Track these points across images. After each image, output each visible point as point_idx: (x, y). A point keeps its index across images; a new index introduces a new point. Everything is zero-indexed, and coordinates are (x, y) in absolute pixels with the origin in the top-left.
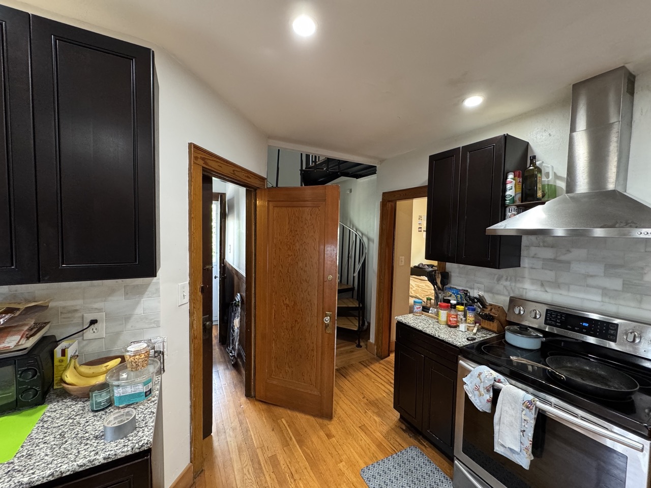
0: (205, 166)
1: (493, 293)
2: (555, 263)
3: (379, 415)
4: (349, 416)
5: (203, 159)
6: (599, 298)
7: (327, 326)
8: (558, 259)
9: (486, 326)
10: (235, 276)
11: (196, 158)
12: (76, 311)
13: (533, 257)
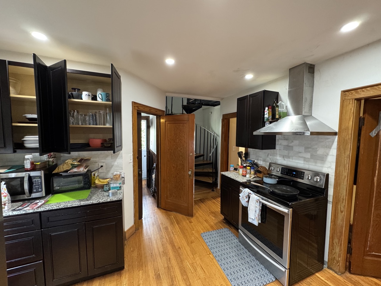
0: (138, 109)
1: (266, 162)
2: (288, 148)
3: (214, 217)
4: (201, 217)
5: (137, 107)
6: (302, 162)
7: (190, 175)
8: (289, 145)
9: (258, 176)
10: (154, 156)
11: (135, 107)
12: (96, 162)
13: (280, 145)
